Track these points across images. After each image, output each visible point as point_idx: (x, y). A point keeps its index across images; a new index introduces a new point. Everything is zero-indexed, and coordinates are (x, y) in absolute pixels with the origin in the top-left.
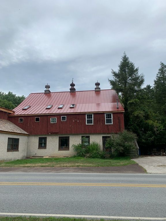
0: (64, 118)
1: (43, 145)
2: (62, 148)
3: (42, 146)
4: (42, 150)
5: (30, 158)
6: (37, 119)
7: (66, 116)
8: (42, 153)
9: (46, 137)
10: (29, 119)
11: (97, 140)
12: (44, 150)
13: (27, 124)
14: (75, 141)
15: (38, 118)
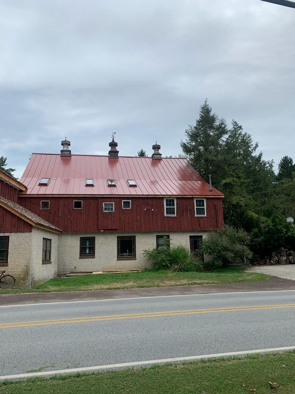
0: (127, 204)
1: (87, 251)
2: (123, 255)
3: (86, 254)
4: (87, 260)
5: (67, 276)
6: (78, 205)
7: (130, 201)
8: (86, 265)
9: (95, 237)
10: (62, 202)
11: (180, 241)
12: (90, 259)
13: (58, 212)
14: (145, 244)
15: (78, 201)
